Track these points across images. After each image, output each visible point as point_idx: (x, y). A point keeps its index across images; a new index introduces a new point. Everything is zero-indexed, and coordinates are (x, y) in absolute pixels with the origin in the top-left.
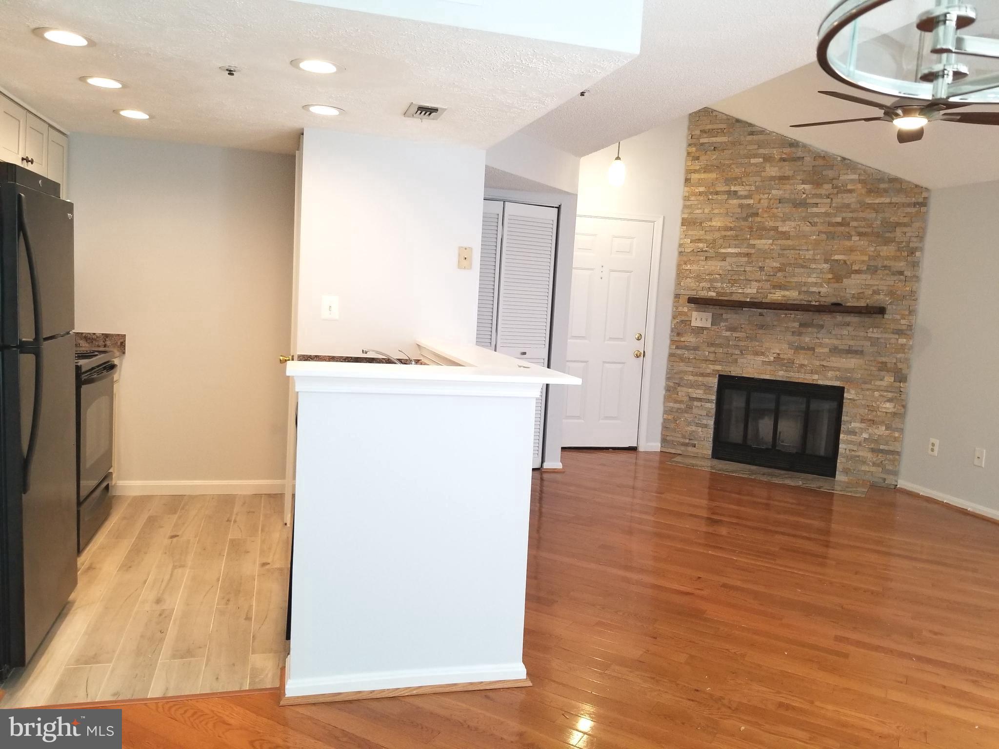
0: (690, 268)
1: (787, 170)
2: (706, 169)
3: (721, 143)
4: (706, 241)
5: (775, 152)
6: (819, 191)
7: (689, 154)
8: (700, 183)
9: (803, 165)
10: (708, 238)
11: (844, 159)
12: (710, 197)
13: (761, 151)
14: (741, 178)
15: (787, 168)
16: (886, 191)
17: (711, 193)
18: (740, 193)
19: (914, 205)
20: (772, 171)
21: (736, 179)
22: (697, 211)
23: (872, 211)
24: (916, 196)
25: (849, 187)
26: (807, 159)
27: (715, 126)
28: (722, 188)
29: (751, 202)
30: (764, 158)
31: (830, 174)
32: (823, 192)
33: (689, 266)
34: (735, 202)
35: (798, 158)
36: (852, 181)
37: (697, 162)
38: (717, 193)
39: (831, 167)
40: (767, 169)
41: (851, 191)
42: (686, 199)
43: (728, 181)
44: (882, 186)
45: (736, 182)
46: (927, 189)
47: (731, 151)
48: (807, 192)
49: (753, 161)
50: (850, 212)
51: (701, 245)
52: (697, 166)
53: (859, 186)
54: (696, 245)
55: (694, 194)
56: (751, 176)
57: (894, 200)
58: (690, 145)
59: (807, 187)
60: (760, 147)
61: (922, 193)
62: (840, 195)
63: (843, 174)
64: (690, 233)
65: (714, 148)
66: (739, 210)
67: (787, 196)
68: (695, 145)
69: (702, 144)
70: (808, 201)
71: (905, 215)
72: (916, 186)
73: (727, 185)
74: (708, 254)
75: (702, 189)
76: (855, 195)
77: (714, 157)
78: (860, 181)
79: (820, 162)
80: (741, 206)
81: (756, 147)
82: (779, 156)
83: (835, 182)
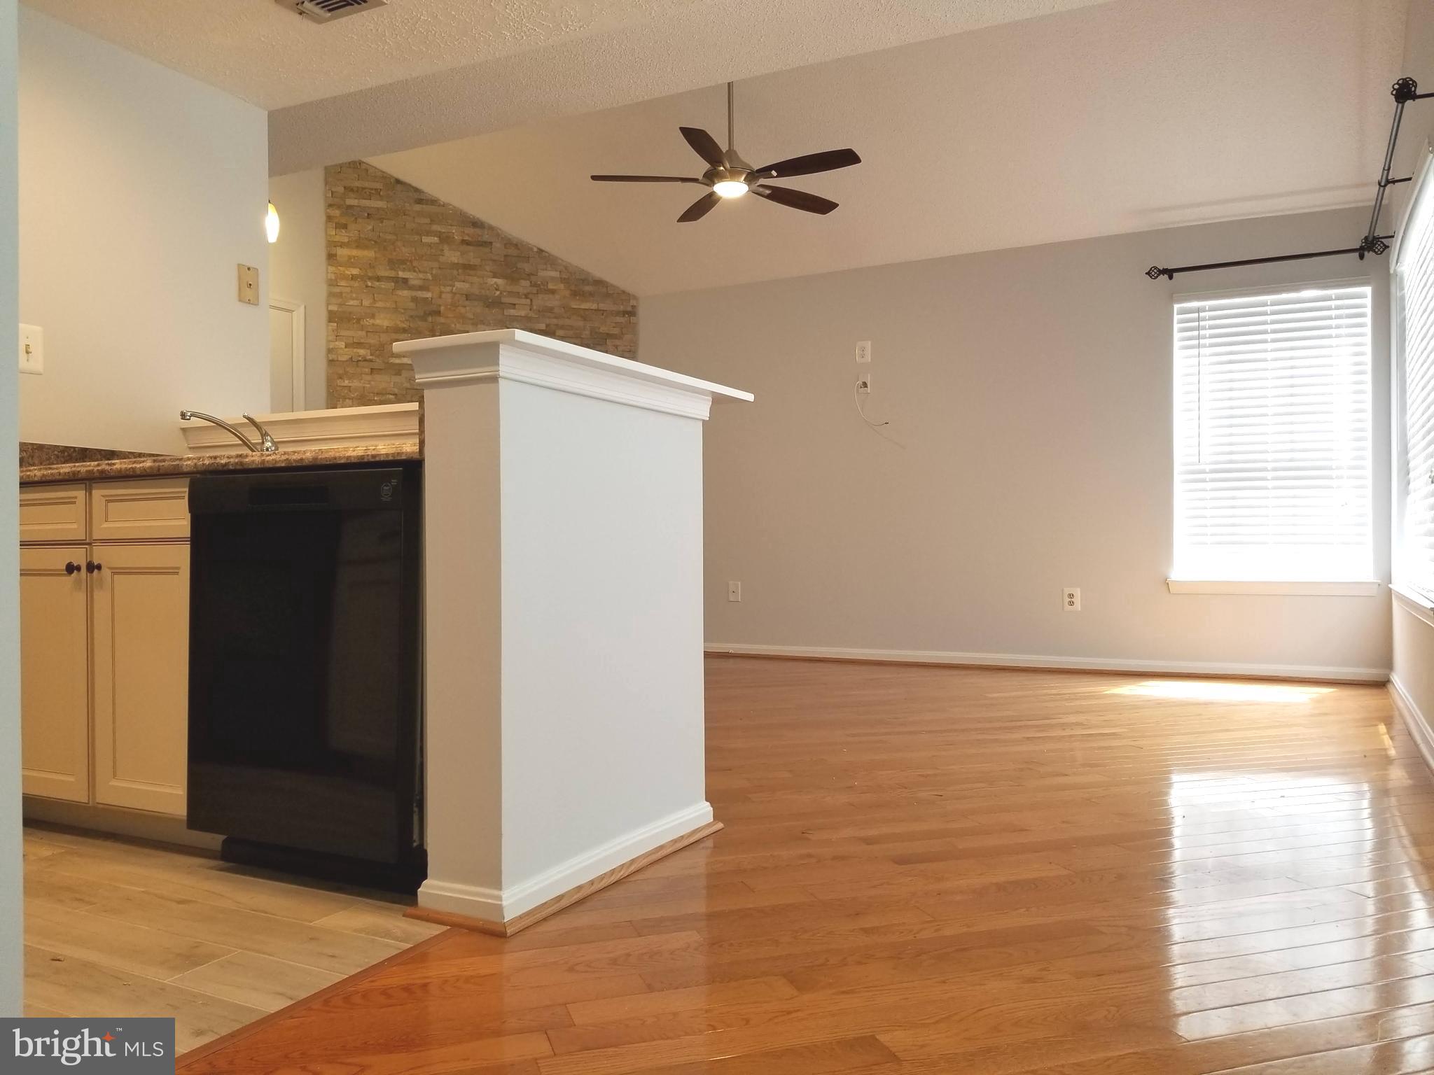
0: (350, 385)
1: (473, 257)
2: (359, 244)
3: (378, 209)
4: (369, 346)
5: (454, 231)
6: (515, 289)
7: (329, 218)
8: (351, 263)
9: (491, 252)
10: (372, 341)
11: (540, 251)
12: (370, 284)
13: (435, 227)
14: (411, 261)
15: (472, 254)
16: (591, 294)
17: (370, 278)
18: (412, 282)
19: (625, 313)
20: (452, 256)
21: (403, 262)
22: (351, 303)
23: (580, 319)
24: (624, 303)
25: (551, 286)
26: (497, 245)
27: (367, 184)
28: (384, 272)
29: (429, 295)
30: (440, 237)
31: (527, 267)
32: (521, 290)
33: (347, 382)
34: (406, 293)
35: (485, 242)
36: (553, 279)
37: (343, 231)
38: (378, 279)
39: (527, 259)
40: (447, 252)
41: (553, 292)
42: (332, 283)
43: (393, 264)
44: (587, 288)
45: (404, 266)
46: (635, 298)
47: (393, 222)
48: (501, 288)
49: (426, 239)
50: (555, 318)
51: (362, 352)
52: (343, 236)
53: (562, 286)
54: (355, 350)
55: (344, 277)
56: (426, 260)
57: (602, 306)
58: (330, 206)
59: (500, 281)
60: (432, 222)
61: (630, 300)
62: (540, 296)
63: (541, 270)
64: (343, 333)
65: (368, 214)
66: (412, 305)
67: (476, 290)
68: (339, 207)
69: (350, 207)
70: (505, 300)
71: (614, 325)
72: (624, 292)
73: (391, 269)
74: (375, 366)
75: (355, 271)
76: (557, 297)
77: (370, 227)
78: (563, 280)
79: (512, 251)
80: (415, 299)
81: (428, 221)
82: (461, 238)
83: (533, 278)
